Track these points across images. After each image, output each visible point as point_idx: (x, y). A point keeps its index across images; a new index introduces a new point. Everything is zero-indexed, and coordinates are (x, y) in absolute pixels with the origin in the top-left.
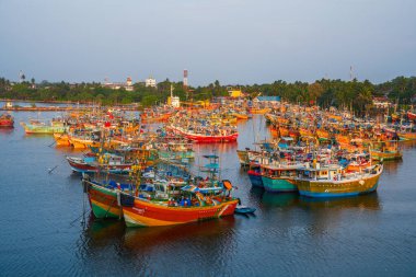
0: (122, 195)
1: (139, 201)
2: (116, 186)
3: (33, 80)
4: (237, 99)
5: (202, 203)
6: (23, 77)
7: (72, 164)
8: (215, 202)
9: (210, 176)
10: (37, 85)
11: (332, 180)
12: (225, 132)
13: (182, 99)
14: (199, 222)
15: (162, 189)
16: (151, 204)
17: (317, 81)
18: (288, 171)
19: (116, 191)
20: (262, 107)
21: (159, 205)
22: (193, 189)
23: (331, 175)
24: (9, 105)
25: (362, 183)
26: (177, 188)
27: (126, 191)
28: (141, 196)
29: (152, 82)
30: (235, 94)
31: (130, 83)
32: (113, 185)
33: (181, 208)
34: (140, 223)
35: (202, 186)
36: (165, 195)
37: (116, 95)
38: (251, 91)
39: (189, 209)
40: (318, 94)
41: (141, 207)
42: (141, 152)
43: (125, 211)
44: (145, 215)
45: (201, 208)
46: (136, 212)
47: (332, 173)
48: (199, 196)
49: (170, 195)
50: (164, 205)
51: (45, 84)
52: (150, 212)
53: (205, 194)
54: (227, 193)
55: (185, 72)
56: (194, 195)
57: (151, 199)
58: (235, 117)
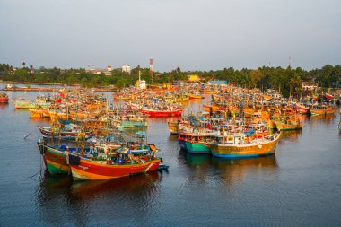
0: (70, 156)
1: (83, 160)
2: (66, 149)
3: (31, 66)
4: (193, 82)
5: (133, 162)
6: (24, 64)
7: (43, 132)
8: (143, 161)
9: (139, 140)
10: (35, 71)
11: (236, 145)
12: (172, 108)
13: (148, 82)
14: (130, 176)
15: (103, 151)
16: (93, 162)
17: (260, 69)
18: (205, 137)
19: (66, 153)
20: (213, 89)
21: (100, 163)
22: (126, 151)
23: (236, 141)
24: (9, 86)
25: (260, 147)
26: (114, 150)
27: (74, 154)
28: (85, 157)
29: (127, 69)
30: (193, 78)
31: (110, 69)
32: (63, 149)
33: (117, 166)
34: (84, 177)
35: (133, 149)
36: (104, 156)
37: (96, 79)
38: (206, 76)
39: (123, 166)
40: (258, 78)
41: (86, 165)
42: (98, 123)
43: (72, 168)
44: (88, 171)
45: (132, 165)
46: (81, 169)
47: (237, 139)
48: (130, 156)
49: (108, 156)
50: (104, 164)
51: (42, 69)
52: (93, 169)
53: (135, 155)
54: (152, 154)
55: (151, 60)
56: (127, 155)
57: (93, 159)
58: (187, 96)
